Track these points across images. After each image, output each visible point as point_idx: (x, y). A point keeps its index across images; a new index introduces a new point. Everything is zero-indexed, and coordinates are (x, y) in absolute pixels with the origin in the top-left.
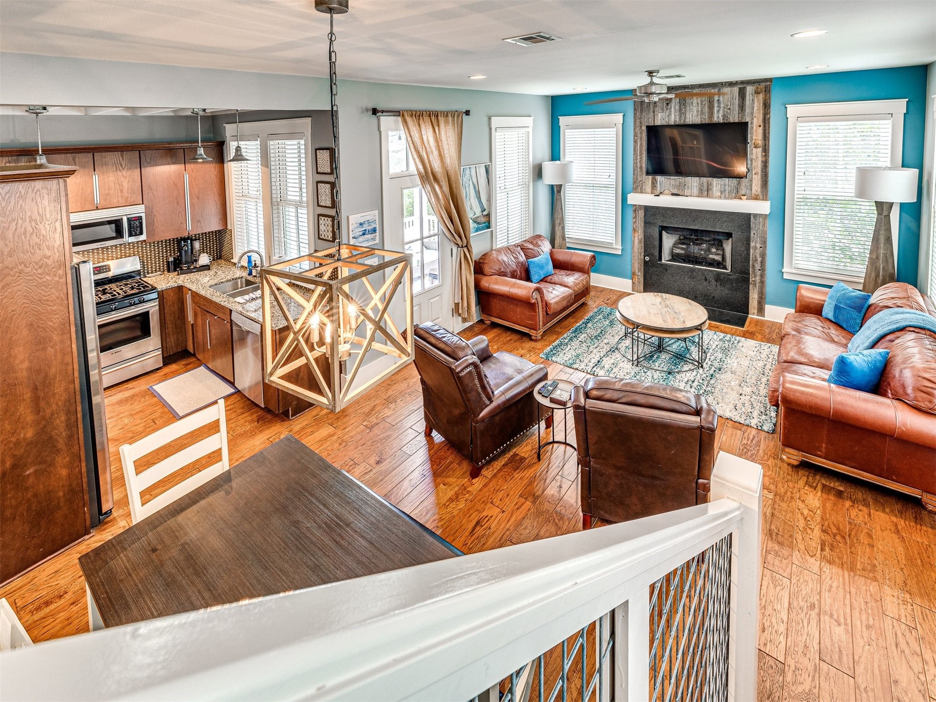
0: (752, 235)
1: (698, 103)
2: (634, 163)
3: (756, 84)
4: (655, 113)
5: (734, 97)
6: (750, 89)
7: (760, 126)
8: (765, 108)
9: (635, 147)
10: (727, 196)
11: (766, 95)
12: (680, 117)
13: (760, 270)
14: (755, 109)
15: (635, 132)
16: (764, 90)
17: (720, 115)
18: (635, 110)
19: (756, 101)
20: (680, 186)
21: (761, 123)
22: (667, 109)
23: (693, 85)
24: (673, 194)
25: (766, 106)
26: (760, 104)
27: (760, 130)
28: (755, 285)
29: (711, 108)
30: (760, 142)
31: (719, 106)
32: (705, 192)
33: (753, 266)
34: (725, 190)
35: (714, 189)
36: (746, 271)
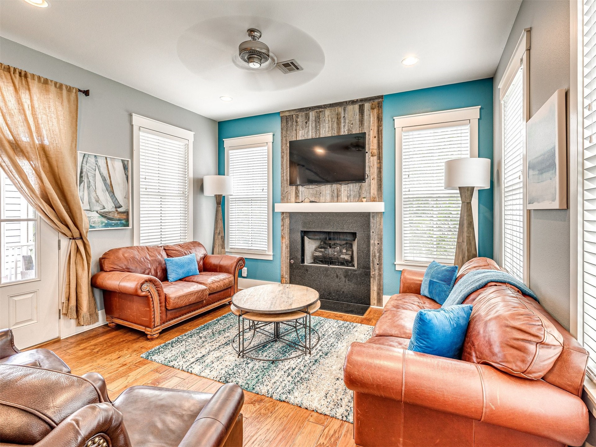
0: (371, 233)
1: (329, 120)
2: (282, 176)
3: (372, 101)
4: (297, 131)
5: (356, 113)
6: (367, 106)
7: (375, 137)
8: (379, 121)
9: (282, 162)
10: (352, 200)
11: (379, 110)
12: (316, 134)
13: (378, 264)
14: (371, 122)
15: (282, 149)
16: (377, 106)
17: (346, 130)
18: (282, 129)
19: (371, 116)
20: (316, 194)
21: (376, 135)
22: (306, 127)
23: (325, 105)
24: (311, 202)
25: (379, 119)
26: (375, 118)
27: (375, 141)
28: (374, 278)
29: (339, 124)
30: (375, 151)
31: (345, 122)
32: (336, 197)
33: (373, 261)
34: (350, 195)
35: (342, 195)
36: (368, 266)
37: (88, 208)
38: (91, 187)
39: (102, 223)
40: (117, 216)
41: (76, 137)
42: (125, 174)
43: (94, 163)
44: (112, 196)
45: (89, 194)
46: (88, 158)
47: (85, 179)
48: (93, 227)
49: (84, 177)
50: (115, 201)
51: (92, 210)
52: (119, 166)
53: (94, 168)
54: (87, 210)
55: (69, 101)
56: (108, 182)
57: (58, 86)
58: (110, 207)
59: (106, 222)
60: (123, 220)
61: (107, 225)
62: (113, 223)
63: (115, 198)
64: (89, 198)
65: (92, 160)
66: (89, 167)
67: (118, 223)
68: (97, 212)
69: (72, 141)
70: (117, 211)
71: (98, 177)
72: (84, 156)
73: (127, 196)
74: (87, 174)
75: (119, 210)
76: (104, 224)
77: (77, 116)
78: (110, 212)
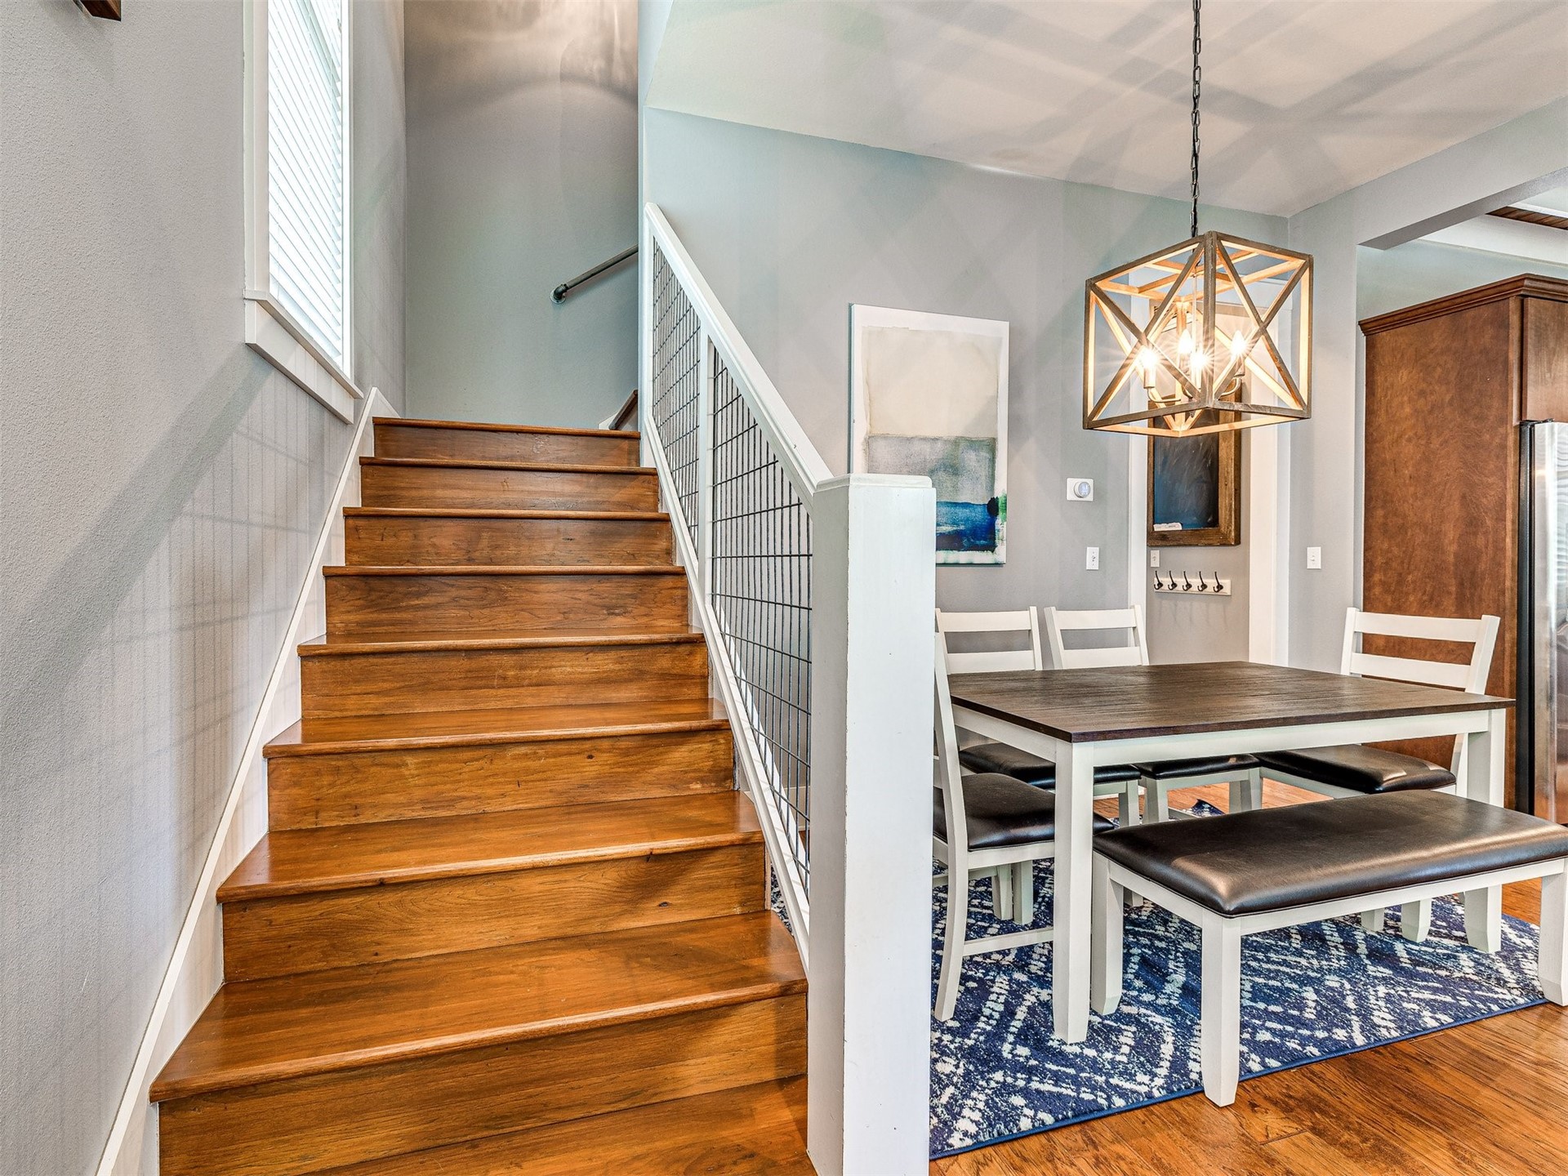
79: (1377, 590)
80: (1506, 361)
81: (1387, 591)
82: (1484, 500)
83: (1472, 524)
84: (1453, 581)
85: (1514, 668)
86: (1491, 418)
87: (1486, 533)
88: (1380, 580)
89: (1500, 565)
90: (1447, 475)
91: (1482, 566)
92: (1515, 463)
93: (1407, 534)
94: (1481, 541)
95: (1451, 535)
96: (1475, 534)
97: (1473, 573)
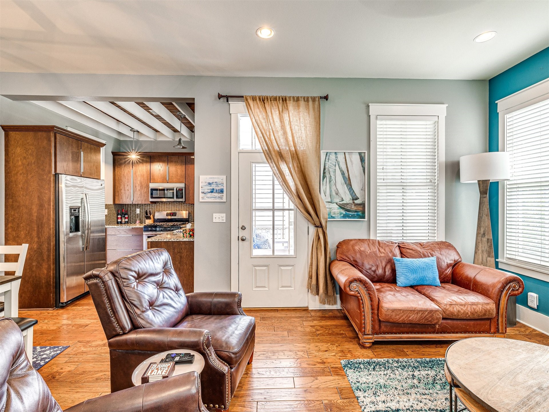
37: (330, 200)
38: (332, 181)
39: (341, 214)
40: (354, 208)
41: (320, 139)
42: (362, 166)
43: (334, 159)
44: (350, 188)
45: (330, 188)
46: (329, 156)
47: (327, 175)
48: (334, 218)
49: (326, 173)
50: (352, 193)
51: (333, 202)
52: (356, 158)
53: (334, 164)
54: (329, 202)
55: (314, 108)
56: (346, 175)
57: (306, 99)
58: (348, 199)
59: (344, 213)
60: (360, 212)
61: (345, 216)
62: (350, 214)
63: (352, 191)
64: (331, 191)
65: (333, 157)
66: (331, 163)
67: (354, 215)
68: (337, 204)
69: (317, 143)
70: (354, 202)
71: (338, 172)
72: (326, 155)
73: (364, 188)
74: (329, 170)
75: (356, 202)
76: (342, 215)
77: (320, 121)
78: (347, 204)
79: (10, 230)
80: (50, 153)
81: (13, 230)
82: (45, 198)
83: (41, 206)
84: (36, 226)
85: (54, 254)
86: (46, 171)
87: (45, 209)
88: (11, 226)
89: (49, 220)
90: (34, 188)
91: (44, 221)
92: (53, 187)
93: (20, 209)
94: (44, 212)
95: (35, 210)
96: (42, 210)
97: (42, 223)
